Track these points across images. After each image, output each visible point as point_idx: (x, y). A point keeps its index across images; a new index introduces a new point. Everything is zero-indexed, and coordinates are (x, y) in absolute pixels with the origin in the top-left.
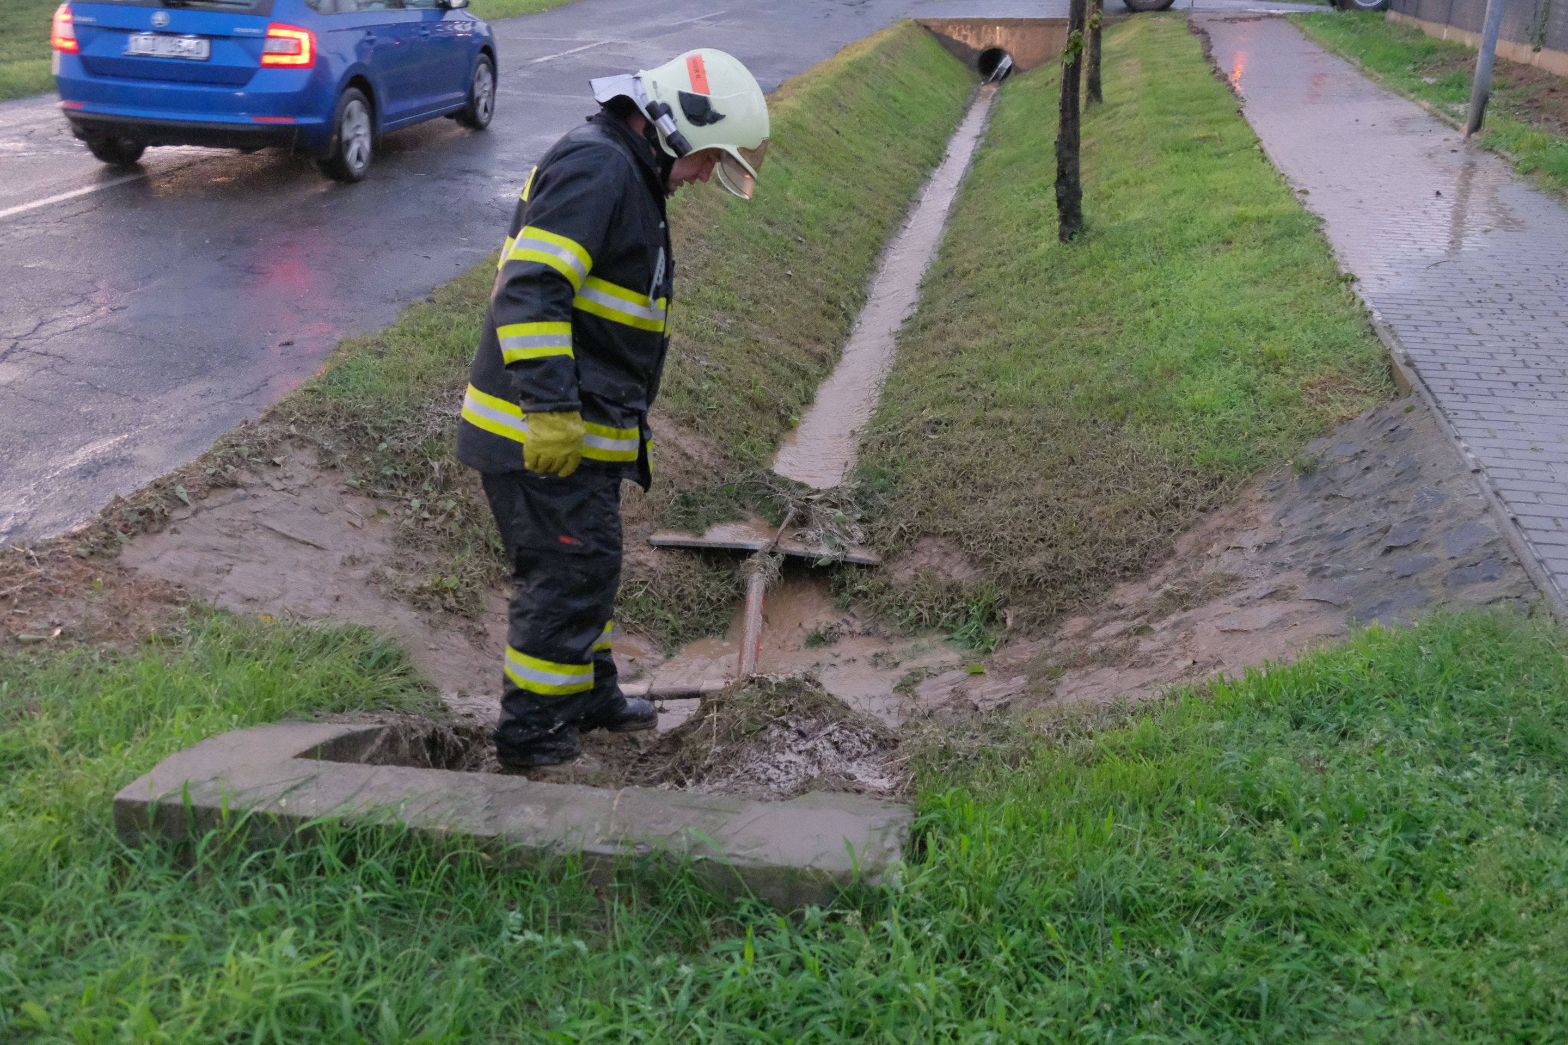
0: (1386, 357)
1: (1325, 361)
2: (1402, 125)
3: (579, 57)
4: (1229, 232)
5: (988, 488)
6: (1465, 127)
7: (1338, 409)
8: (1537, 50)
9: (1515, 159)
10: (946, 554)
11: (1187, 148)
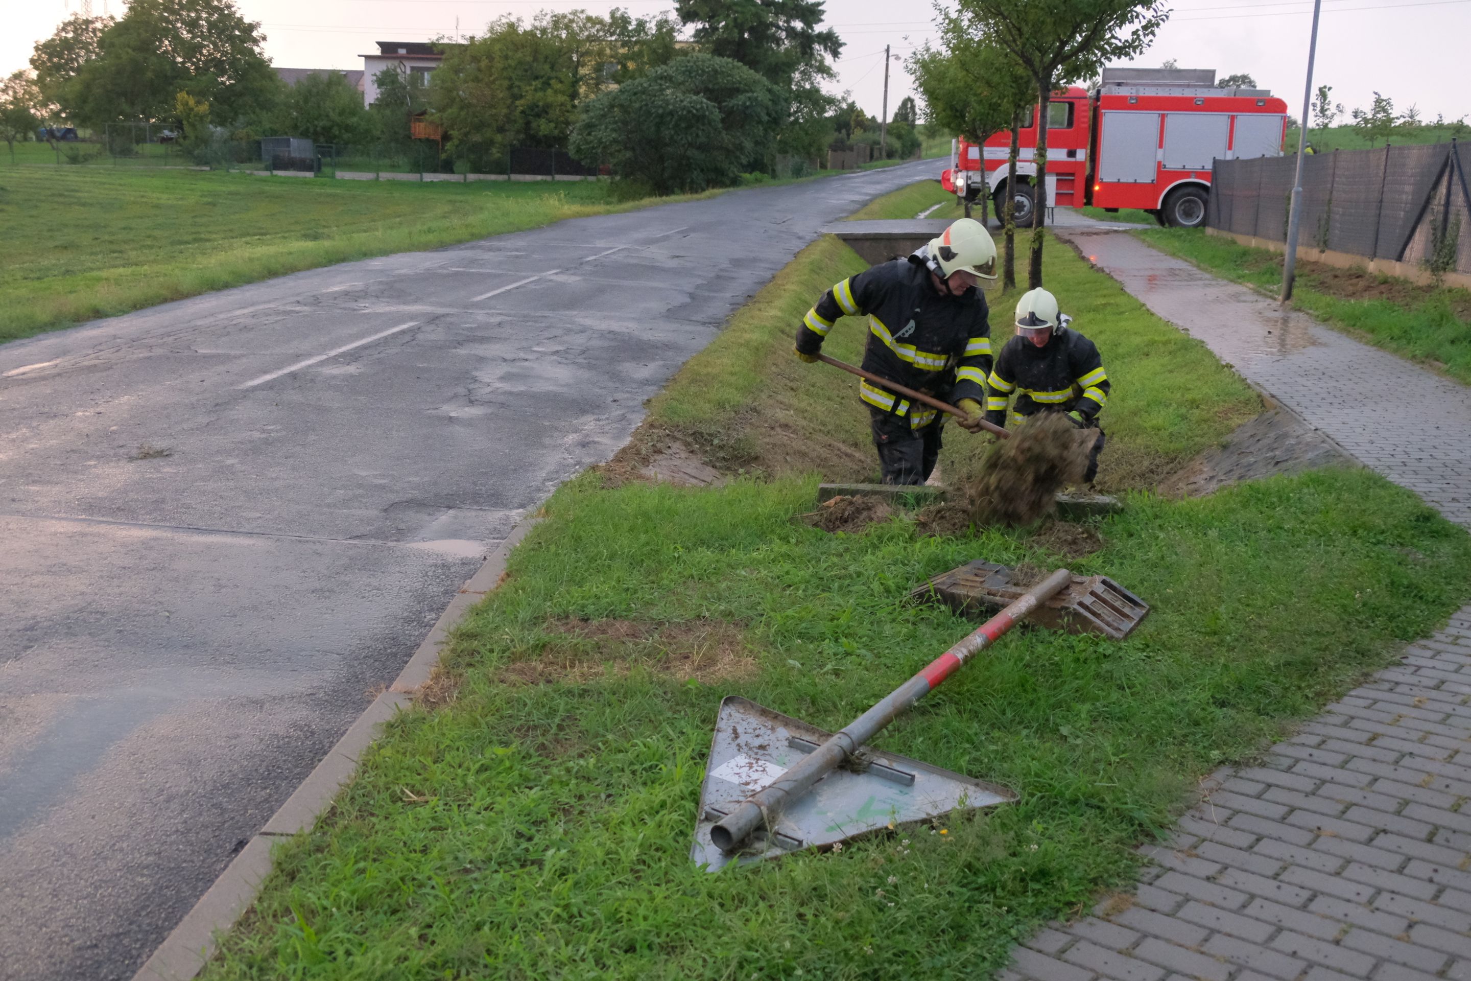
0: (1259, 396)
1: (1225, 401)
2: (1236, 297)
4: (1146, 350)
6: (1280, 298)
7: (1236, 421)
8: (1323, 251)
9: (1316, 313)
11: (1096, 309)
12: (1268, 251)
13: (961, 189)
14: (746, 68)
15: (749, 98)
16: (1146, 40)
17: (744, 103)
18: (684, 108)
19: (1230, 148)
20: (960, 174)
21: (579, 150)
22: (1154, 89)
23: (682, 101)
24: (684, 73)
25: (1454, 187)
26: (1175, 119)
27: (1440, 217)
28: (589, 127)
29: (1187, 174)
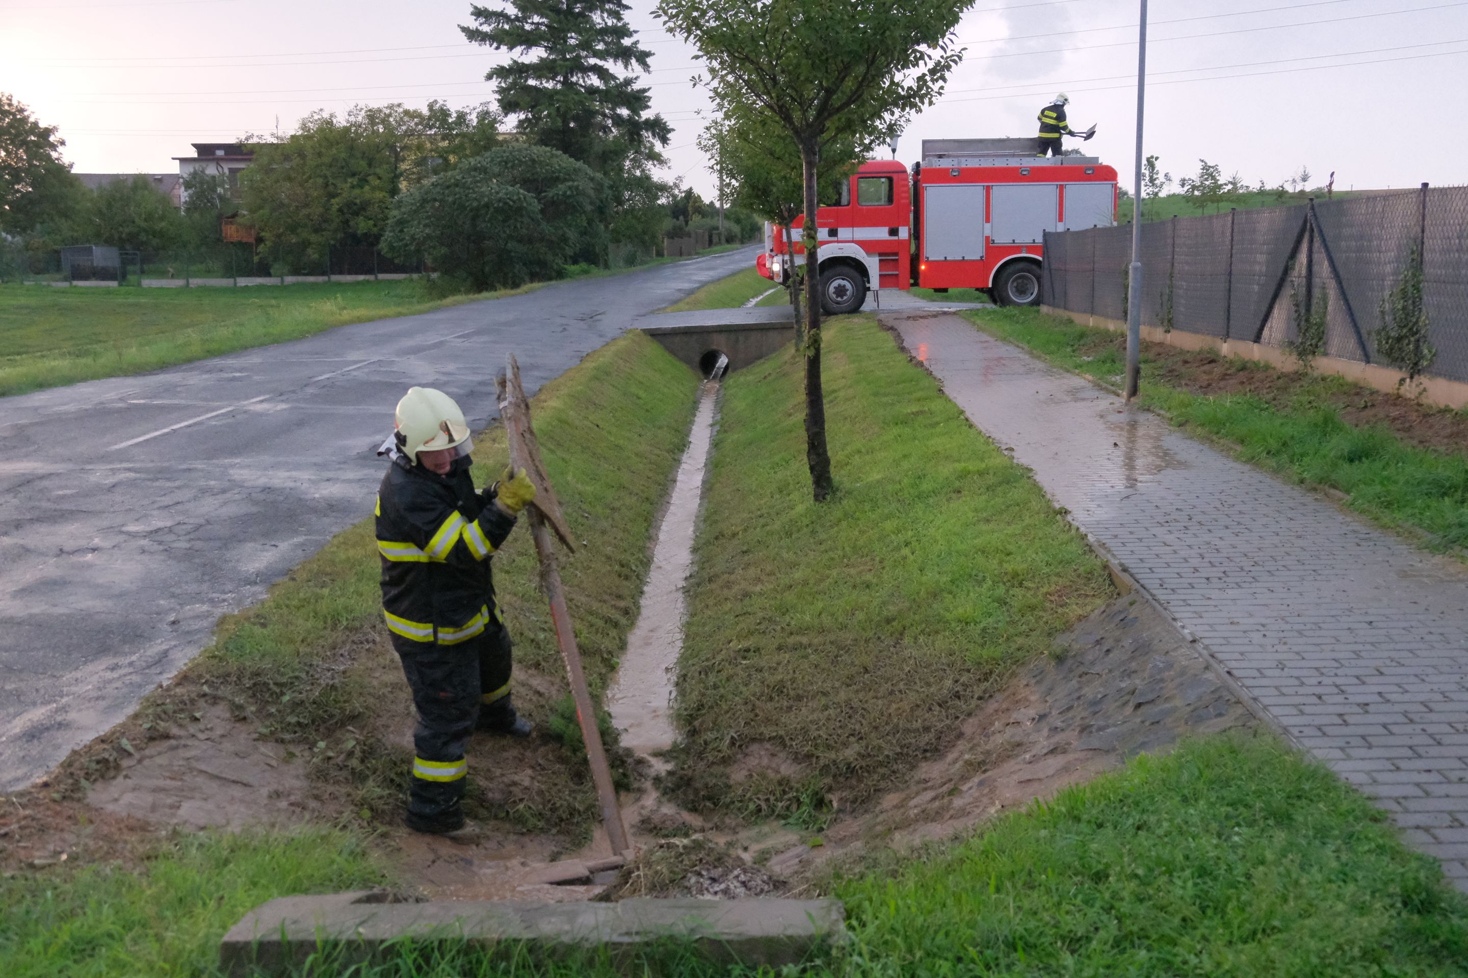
0: (1105, 567)
1: (1058, 575)
2: (1075, 394)
3: (355, 373)
4: (957, 484)
5: (799, 698)
6: (1125, 394)
7: (1074, 610)
8: (1168, 331)
9: (1169, 415)
10: (773, 755)
11: (904, 421)
12: (1107, 331)
13: (778, 275)
14: (565, 156)
15: (570, 188)
16: (936, 87)
17: (565, 193)
18: (500, 200)
19: (1061, 220)
20: (775, 259)
21: (392, 248)
22: (977, 160)
23: (497, 193)
24: (500, 163)
25: (1315, 256)
26: (1002, 192)
27: (1303, 290)
28: (401, 223)
29: (1018, 249)
